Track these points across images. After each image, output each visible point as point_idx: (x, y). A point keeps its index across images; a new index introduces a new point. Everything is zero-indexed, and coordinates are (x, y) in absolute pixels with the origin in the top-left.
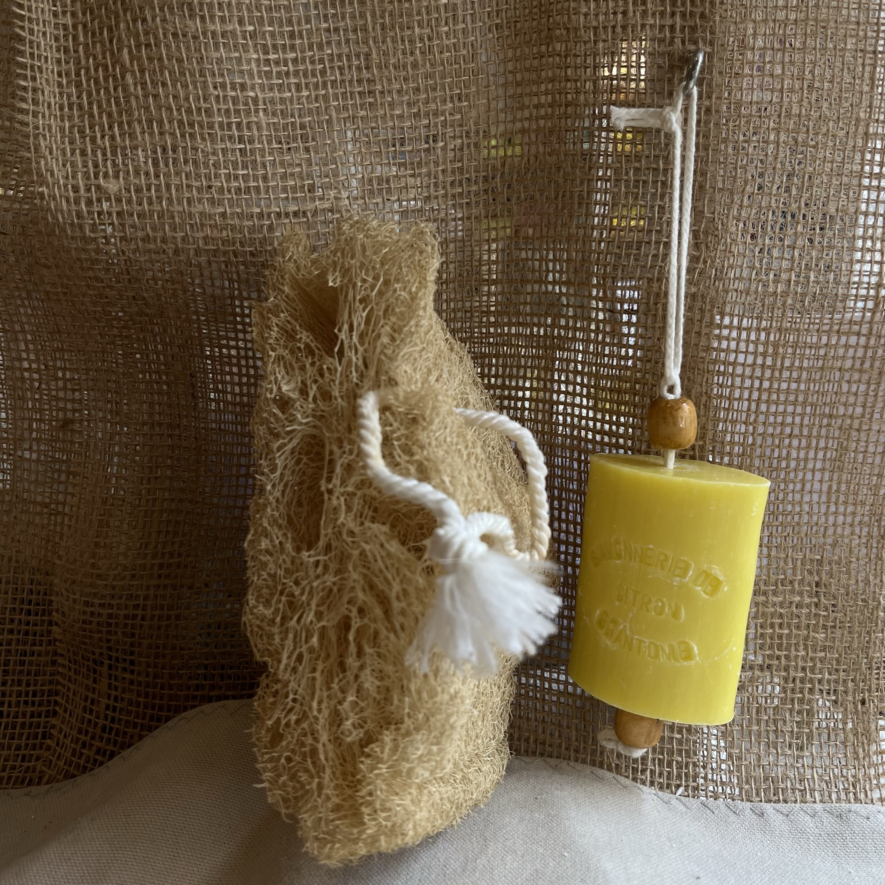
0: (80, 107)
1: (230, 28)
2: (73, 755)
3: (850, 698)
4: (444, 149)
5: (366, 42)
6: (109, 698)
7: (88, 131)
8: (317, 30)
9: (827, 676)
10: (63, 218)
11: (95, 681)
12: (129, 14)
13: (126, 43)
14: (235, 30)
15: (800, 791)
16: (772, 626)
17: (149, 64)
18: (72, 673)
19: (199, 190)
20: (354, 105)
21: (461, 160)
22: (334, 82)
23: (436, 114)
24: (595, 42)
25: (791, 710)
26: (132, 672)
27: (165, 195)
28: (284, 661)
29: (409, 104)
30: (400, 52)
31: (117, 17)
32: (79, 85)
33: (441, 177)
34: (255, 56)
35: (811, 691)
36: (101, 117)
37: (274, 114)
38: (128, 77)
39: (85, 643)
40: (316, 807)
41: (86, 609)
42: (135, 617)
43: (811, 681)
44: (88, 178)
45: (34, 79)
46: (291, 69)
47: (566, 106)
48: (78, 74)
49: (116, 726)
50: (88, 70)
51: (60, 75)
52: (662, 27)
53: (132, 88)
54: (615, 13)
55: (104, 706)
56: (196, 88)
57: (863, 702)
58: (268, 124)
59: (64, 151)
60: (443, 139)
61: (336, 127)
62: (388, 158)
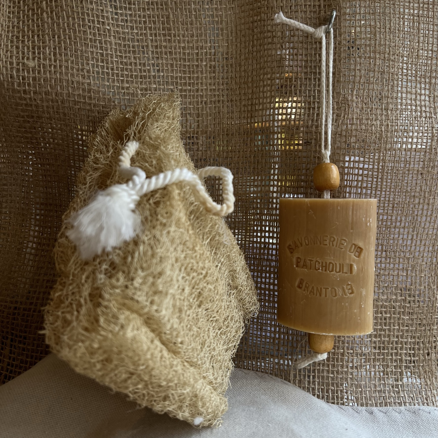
0: (18, 27)
3: (422, 352)
4: (206, 65)
5: (167, 10)
6: (10, 359)
7: (21, 38)
9: (409, 340)
10: (3, 78)
15: (399, 403)
16: (381, 312)
17: (56, 8)
19: (78, 70)
20: (161, 40)
21: (214, 72)
22: (150, 28)
23: (202, 48)
25: (391, 359)
27: (59, 71)
29: (188, 42)
30: (184, 16)
32: (18, 18)
33: (204, 80)
34: (111, 10)
35: (401, 349)
37: (119, 38)
38: (45, 14)
43: (401, 343)
44: (19, 59)
47: (268, 44)
48: (19, 12)
50: (24, 11)
51: (9, 13)
53: (46, 20)
56: (79, 20)
57: (428, 354)
58: (116, 43)
59: (7, 46)
60: (206, 61)
61: (151, 49)
62: (177, 67)
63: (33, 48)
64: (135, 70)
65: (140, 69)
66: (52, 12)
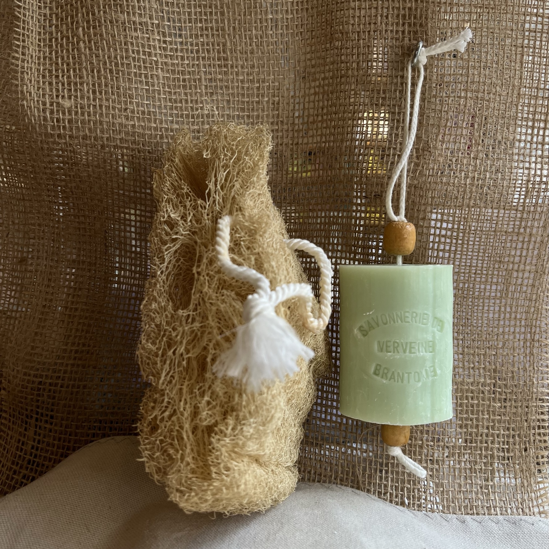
0: (51, 59)
1: (145, 20)
2: (7, 479)
3: (518, 447)
4: (268, 102)
5: (224, 37)
6: (34, 441)
7: (54, 72)
8: (196, 27)
9: (502, 432)
10: (35, 120)
11: (26, 430)
12: (84, 9)
13: (81, 25)
14: (147, 22)
15: (487, 507)
16: (467, 398)
17: (95, 36)
18: (11, 424)
19: (120, 110)
20: (216, 72)
21: (278, 110)
22: (203, 58)
23: (263, 82)
24: (358, 41)
25: (480, 455)
26: (51, 424)
27: (99, 111)
28: (163, 378)
29: (248, 74)
30: (243, 44)
31: (77, 9)
32: (50, 46)
33: (265, 119)
34: (158, 38)
35: (492, 442)
36: (63, 65)
37: (168, 71)
38: (81, 43)
39: (22, 403)
40: (179, 471)
41: (25, 377)
42: (56, 385)
43: (493, 435)
44: (52, 98)
45: (24, 41)
46: (179, 47)
47: (341, 77)
48: (50, 40)
49: (37, 460)
50: (57, 39)
51: (39, 40)
52: (397, 32)
53: (83, 50)
54: (370, 24)
55: (30, 447)
56: (121, 51)
57: (526, 450)
58: (164, 77)
59: (38, 82)
60: (268, 96)
61: (204, 83)
62: (234, 104)
63: (69, 84)
64: (186, 109)
65: (192, 108)
66: (90, 42)
